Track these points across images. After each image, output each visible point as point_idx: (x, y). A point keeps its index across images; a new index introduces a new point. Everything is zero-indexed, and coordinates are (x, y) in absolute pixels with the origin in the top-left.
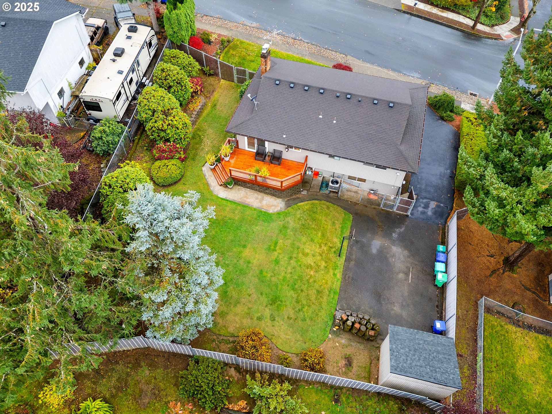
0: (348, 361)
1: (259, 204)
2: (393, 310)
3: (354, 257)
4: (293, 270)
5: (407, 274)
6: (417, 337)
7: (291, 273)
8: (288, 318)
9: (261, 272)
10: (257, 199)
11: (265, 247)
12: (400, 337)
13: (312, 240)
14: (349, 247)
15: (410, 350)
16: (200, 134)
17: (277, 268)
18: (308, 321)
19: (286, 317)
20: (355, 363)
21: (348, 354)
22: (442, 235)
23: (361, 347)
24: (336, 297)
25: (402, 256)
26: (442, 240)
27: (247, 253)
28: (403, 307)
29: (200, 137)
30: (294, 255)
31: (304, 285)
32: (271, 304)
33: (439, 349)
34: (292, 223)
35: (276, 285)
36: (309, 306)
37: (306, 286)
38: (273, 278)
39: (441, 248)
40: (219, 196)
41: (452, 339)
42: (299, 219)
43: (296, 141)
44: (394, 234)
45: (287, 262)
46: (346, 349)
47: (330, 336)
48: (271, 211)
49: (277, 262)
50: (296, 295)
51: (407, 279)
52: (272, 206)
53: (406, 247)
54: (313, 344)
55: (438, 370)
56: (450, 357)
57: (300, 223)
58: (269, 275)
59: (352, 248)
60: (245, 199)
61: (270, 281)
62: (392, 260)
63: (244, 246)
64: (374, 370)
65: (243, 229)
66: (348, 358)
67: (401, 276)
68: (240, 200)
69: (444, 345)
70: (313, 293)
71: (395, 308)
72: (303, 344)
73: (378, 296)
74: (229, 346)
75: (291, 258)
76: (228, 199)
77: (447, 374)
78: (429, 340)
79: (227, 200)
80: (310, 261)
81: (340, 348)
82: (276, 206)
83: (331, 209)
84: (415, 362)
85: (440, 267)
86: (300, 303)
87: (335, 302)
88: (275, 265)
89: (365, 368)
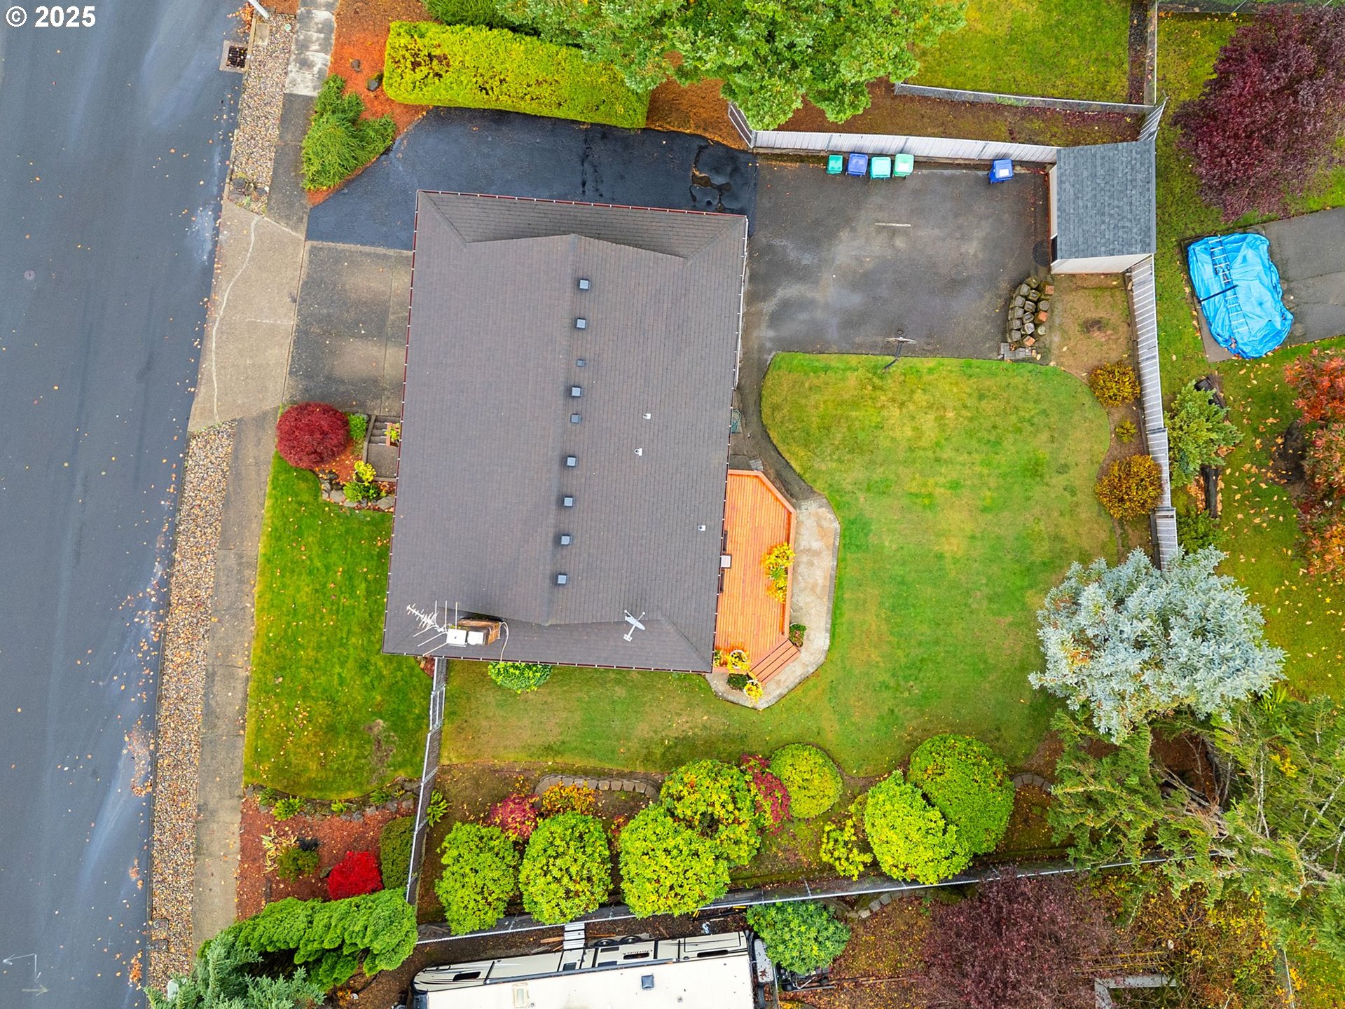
0: (1092, 326)
1: (824, 553)
2: (975, 255)
3: (879, 339)
4: (961, 450)
5: (893, 232)
6: (1072, 211)
7: (970, 453)
8: (1053, 442)
9: (985, 510)
10: (811, 564)
11: (929, 515)
12: (1081, 240)
13: (880, 427)
14: (859, 351)
15: (1103, 222)
16: (658, 751)
17: (969, 483)
18: (1045, 405)
19: (1055, 445)
20: (1094, 315)
21: (1078, 328)
22: (784, 161)
23: (1060, 308)
24: (975, 362)
25: (856, 244)
26: (796, 162)
27: (953, 547)
28: (964, 238)
29: (670, 747)
30: (930, 454)
31: (981, 424)
32: (1041, 476)
33: (1085, 174)
34: (853, 474)
35: (1004, 476)
36: (1017, 408)
37: (982, 420)
38: (991, 485)
39: (835, 165)
40: (826, 648)
41: (1059, 151)
42: (840, 461)
43: (710, 498)
44: (804, 262)
45: (950, 466)
46: (1071, 333)
47: (1052, 364)
48: (836, 525)
49: (955, 486)
50: (1009, 435)
51: (905, 232)
52: (820, 526)
53: (831, 235)
54: (1080, 389)
55: (1129, 177)
56: (1098, 156)
57: (849, 456)
58: (988, 494)
59: (860, 346)
60: (818, 590)
61: (998, 488)
62: (869, 263)
63: (940, 557)
64: (1092, 282)
65: (898, 570)
66: (1087, 328)
67: (900, 243)
68: (825, 599)
69: (1075, 165)
70: (988, 406)
71: (972, 251)
72: (1087, 406)
73: (955, 284)
74: (1130, 531)
75: (937, 460)
76: (829, 626)
77: (1133, 162)
78: (1072, 192)
79: (833, 625)
80: (928, 422)
81: (1072, 343)
82: (819, 519)
83: (776, 399)
84: (1125, 214)
85: (880, 168)
86: (1019, 425)
87: (987, 364)
88: (964, 486)
89: (1096, 297)
